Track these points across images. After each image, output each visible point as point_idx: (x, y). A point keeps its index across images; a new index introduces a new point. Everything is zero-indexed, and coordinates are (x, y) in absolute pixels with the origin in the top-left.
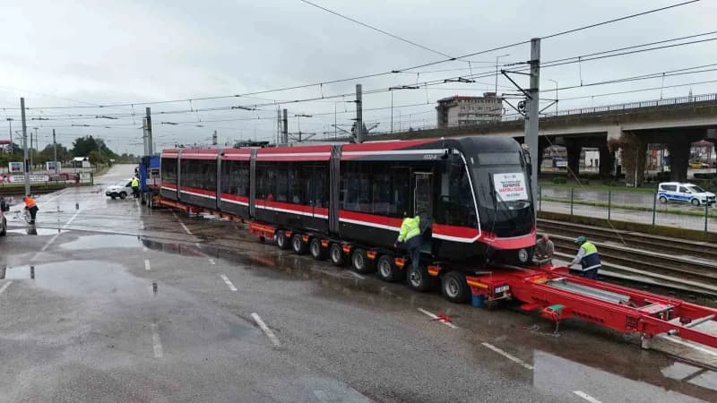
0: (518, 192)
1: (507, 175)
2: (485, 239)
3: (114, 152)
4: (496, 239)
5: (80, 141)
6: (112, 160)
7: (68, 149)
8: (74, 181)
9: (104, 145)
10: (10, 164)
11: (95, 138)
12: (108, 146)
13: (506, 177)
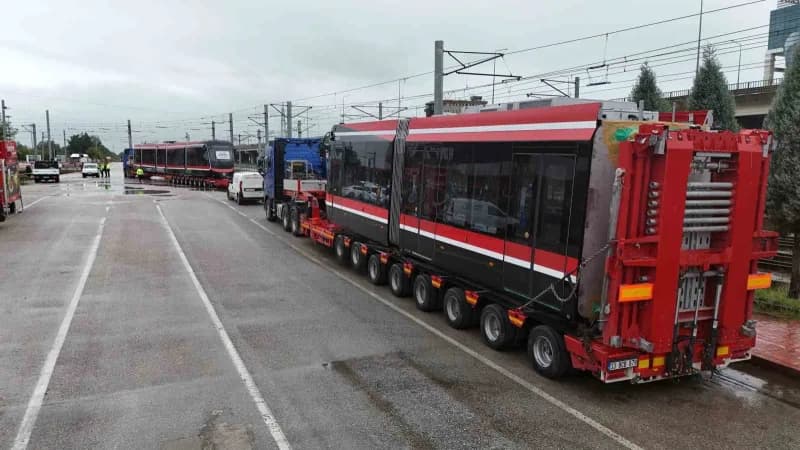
3: (111, 150)
5: (75, 138)
6: (108, 158)
7: (62, 146)
9: (100, 143)
10: (27, 157)
11: (90, 134)
12: (104, 143)
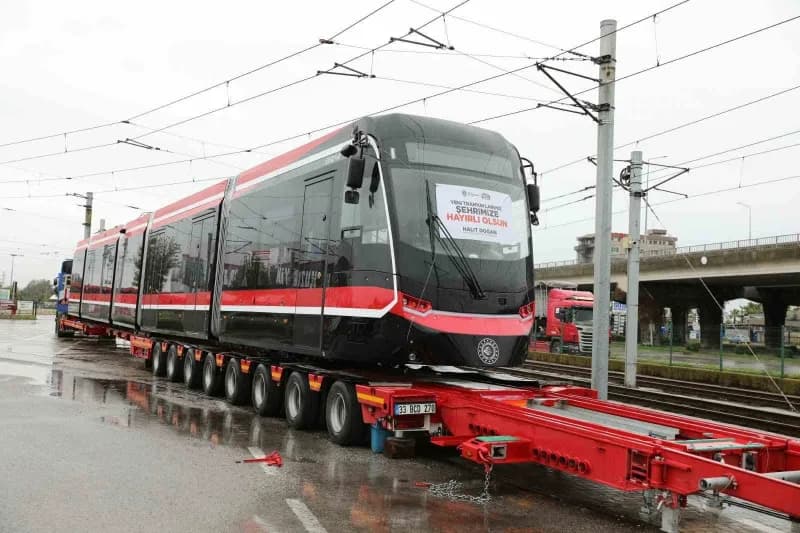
0: (492, 228)
1: (468, 189)
2: (406, 309)
4: (430, 312)
8: (10, 312)
13: (464, 193)
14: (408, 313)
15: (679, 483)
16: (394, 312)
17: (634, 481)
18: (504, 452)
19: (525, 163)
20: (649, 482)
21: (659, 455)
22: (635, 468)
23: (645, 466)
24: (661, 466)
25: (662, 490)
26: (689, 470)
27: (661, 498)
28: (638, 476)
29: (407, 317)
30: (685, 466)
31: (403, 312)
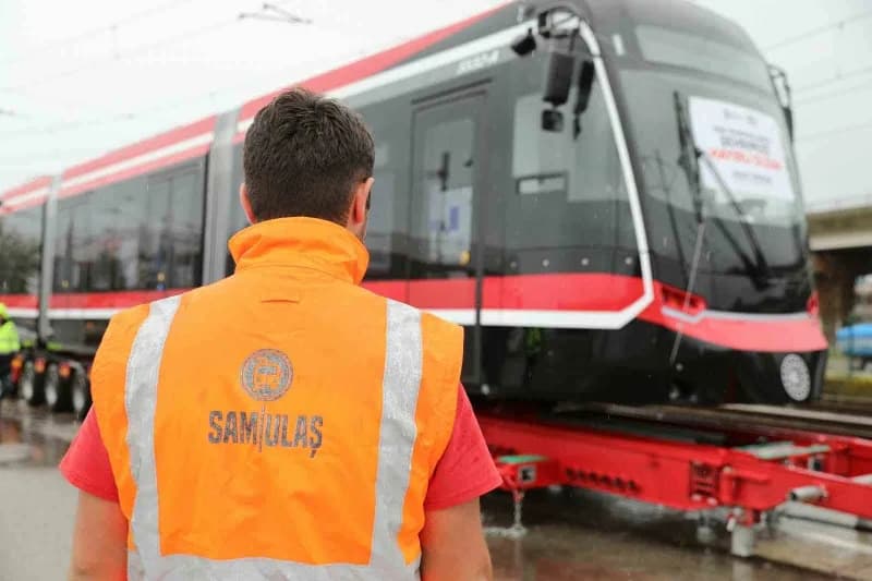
0: (766, 173)
2: (666, 311)
4: (704, 314)
13: (727, 115)
14: (670, 318)
15: (754, 498)
16: (647, 317)
17: (697, 497)
18: (532, 474)
19: (775, 73)
20: (718, 499)
21: (729, 465)
22: (698, 483)
23: (709, 480)
24: (731, 478)
25: (733, 506)
26: (766, 483)
27: (731, 516)
28: (700, 492)
29: (670, 325)
30: (762, 477)
31: (661, 316)
